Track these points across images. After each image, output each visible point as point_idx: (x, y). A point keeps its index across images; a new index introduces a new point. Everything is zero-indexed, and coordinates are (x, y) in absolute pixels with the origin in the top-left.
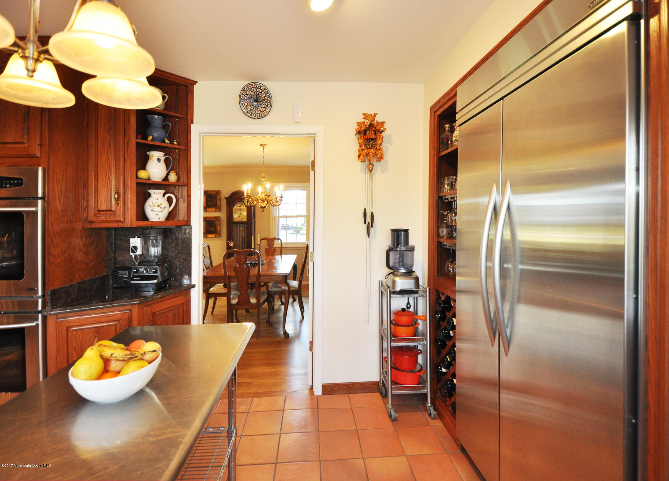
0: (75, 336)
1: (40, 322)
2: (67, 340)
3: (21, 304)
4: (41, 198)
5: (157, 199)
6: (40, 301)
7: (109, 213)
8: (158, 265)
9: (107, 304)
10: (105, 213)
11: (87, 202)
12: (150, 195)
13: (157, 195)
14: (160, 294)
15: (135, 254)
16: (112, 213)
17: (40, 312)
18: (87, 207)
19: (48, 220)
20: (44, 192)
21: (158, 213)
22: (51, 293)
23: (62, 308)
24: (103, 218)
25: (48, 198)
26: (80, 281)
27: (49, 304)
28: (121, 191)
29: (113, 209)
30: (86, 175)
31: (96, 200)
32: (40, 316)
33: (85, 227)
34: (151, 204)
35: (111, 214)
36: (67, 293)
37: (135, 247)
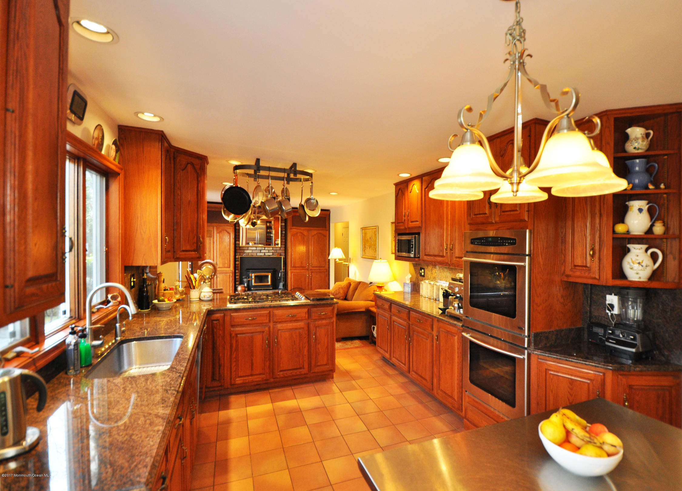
0: (552, 379)
1: (526, 357)
2: (546, 380)
3: (514, 337)
4: (527, 255)
5: (638, 256)
6: (526, 339)
7: (584, 268)
8: (638, 333)
9: (580, 360)
10: (581, 268)
11: (565, 257)
12: (629, 250)
13: (637, 251)
14: (639, 367)
15: (612, 312)
16: (587, 268)
17: (526, 349)
18: (564, 261)
19: (533, 272)
20: (530, 251)
21: (638, 272)
22: (534, 335)
23: (542, 351)
24: (578, 273)
25: (533, 254)
26: (557, 328)
27: (533, 344)
28: (597, 247)
29: (588, 265)
30: (564, 231)
31: (573, 255)
32: (526, 351)
33: (563, 280)
34: (630, 261)
35: (586, 270)
36: (547, 338)
37: (612, 306)
